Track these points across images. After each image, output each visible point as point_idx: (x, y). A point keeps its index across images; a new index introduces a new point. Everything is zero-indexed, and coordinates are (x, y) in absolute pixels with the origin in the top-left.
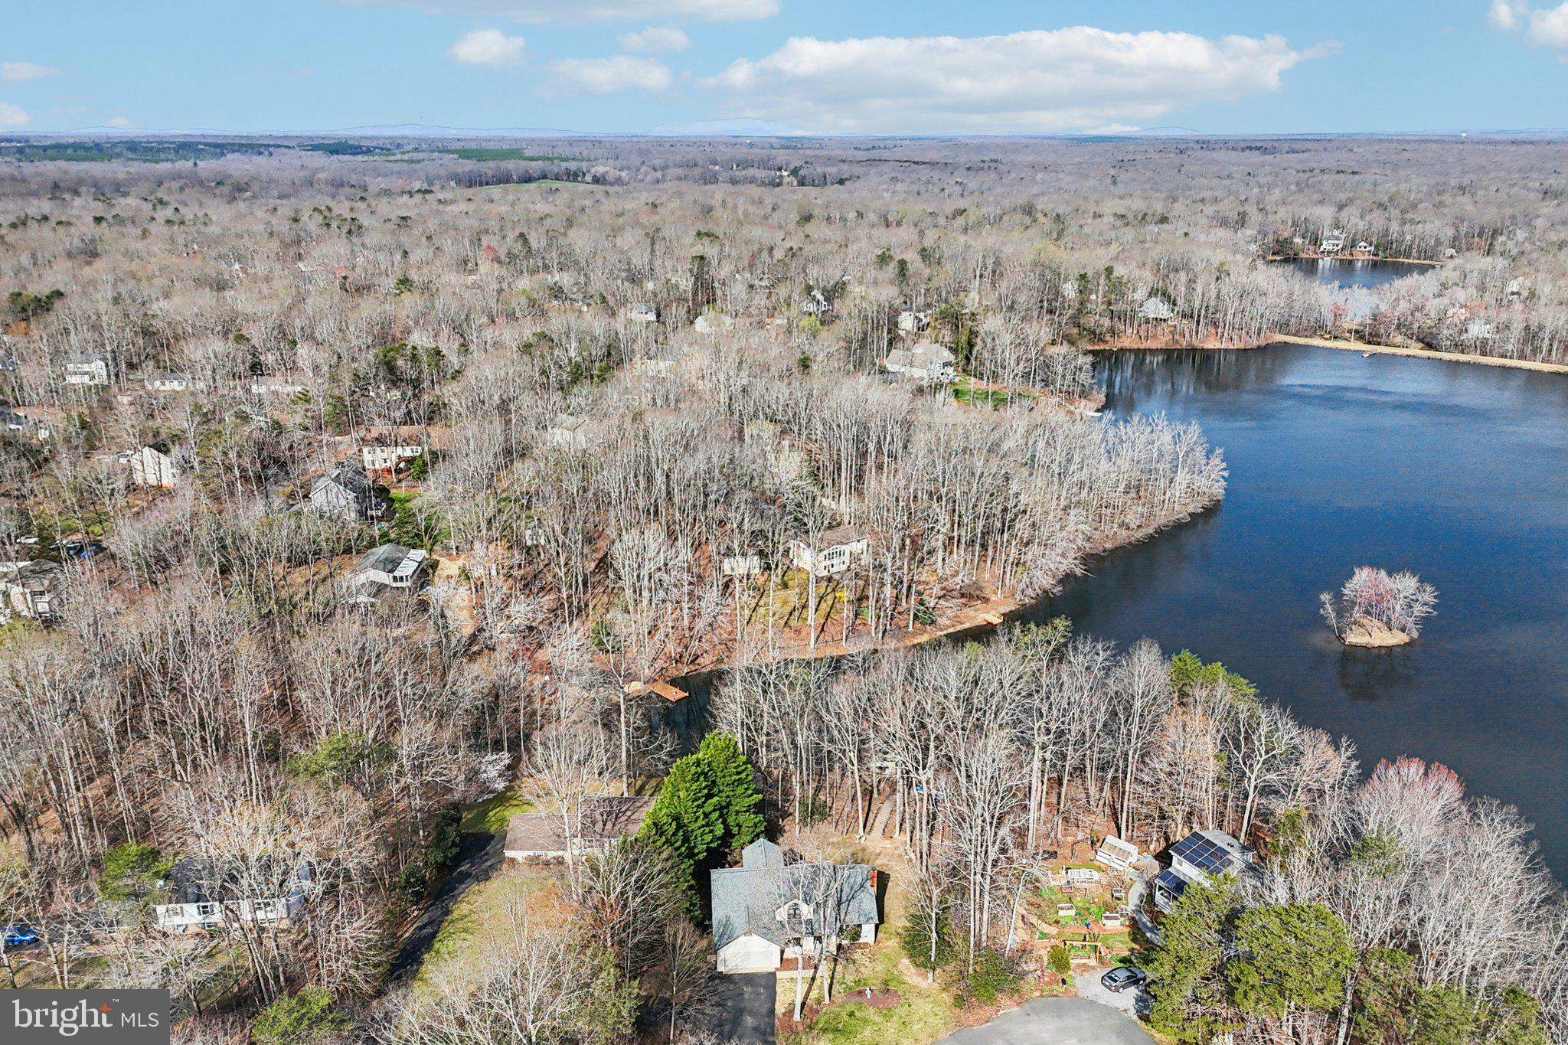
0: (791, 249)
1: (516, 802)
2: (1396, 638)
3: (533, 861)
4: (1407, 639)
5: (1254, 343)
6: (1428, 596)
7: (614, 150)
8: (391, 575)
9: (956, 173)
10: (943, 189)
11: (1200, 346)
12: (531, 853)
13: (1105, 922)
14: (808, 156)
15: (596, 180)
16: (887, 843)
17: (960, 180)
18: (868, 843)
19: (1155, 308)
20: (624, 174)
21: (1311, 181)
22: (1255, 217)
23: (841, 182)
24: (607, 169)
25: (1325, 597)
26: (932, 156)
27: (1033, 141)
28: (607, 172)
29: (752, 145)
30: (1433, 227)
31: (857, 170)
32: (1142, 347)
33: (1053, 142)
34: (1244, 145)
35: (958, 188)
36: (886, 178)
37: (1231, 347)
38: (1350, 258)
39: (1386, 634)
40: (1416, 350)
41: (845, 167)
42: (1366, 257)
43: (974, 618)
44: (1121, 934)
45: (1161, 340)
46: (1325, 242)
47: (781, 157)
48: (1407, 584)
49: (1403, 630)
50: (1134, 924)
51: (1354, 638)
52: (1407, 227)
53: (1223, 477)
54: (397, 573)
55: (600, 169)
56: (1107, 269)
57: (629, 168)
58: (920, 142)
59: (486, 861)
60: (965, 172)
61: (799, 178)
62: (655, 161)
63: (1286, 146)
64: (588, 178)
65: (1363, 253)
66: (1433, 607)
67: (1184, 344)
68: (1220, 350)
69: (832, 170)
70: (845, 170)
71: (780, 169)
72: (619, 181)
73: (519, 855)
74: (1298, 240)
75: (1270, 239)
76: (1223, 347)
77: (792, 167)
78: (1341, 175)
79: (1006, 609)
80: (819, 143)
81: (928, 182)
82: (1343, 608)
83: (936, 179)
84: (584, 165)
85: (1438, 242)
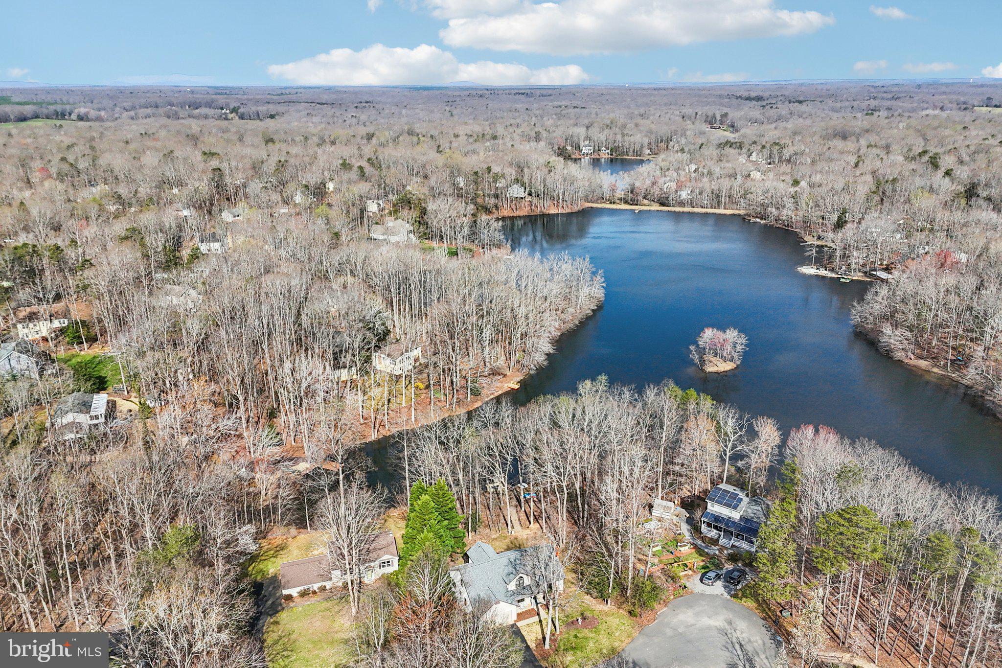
0: (280, 161)
1: (263, 558)
2: (728, 366)
3: (303, 594)
4: (735, 366)
5: (576, 209)
6: (743, 340)
7: (90, 96)
8: (88, 416)
9: (349, 110)
10: (345, 121)
11: (547, 212)
12: (302, 588)
13: (681, 549)
14: (241, 99)
15: (81, 118)
16: (528, 531)
17: (354, 115)
18: (517, 534)
19: (517, 191)
20: (103, 113)
21: (562, 112)
22: (544, 134)
23: (272, 117)
24: (86, 110)
25: (692, 347)
26: (325, 98)
27: (388, 89)
28: (88, 112)
29: (192, 92)
30: (638, 139)
31: (281, 108)
32: (515, 215)
33: (398, 90)
34: (514, 92)
35: (354, 120)
36: (304, 113)
37: (564, 212)
38: (598, 157)
39: (724, 364)
40: (656, 207)
41: (271, 107)
42: (607, 156)
43: (501, 388)
44: (692, 554)
45: (524, 211)
46: (584, 149)
47: (222, 100)
48: (731, 335)
49: (731, 361)
50: (695, 547)
51: (710, 369)
52: (626, 138)
53: (603, 287)
54: (93, 413)
55: (83, 111)
56: (487, 168)
57: (104, 109)
58: (314, 90)
59: (266, 601)
60: (355, 109)
61: (239, 114)
62: (125, 104)
63: (538, 92)
64: (74, 116)
65: (605, 154)
66: (745, 345)
67: (538, 211)
68: (558, 214)
69: (262, 109)
70: (272, 109)
71: (222, 109)
72: (99, 119)
73: (294, 592)
74: (569, 148)
75: (556, 147)
76: (560, 212)
77: (232, 107)
78: (576, 110)
79: (519, 379)
80: (244, 91)
81: (333, 116)
82: (702, 352)
83: (338, 114)
84: (68, 108)
85: (642, 146)
